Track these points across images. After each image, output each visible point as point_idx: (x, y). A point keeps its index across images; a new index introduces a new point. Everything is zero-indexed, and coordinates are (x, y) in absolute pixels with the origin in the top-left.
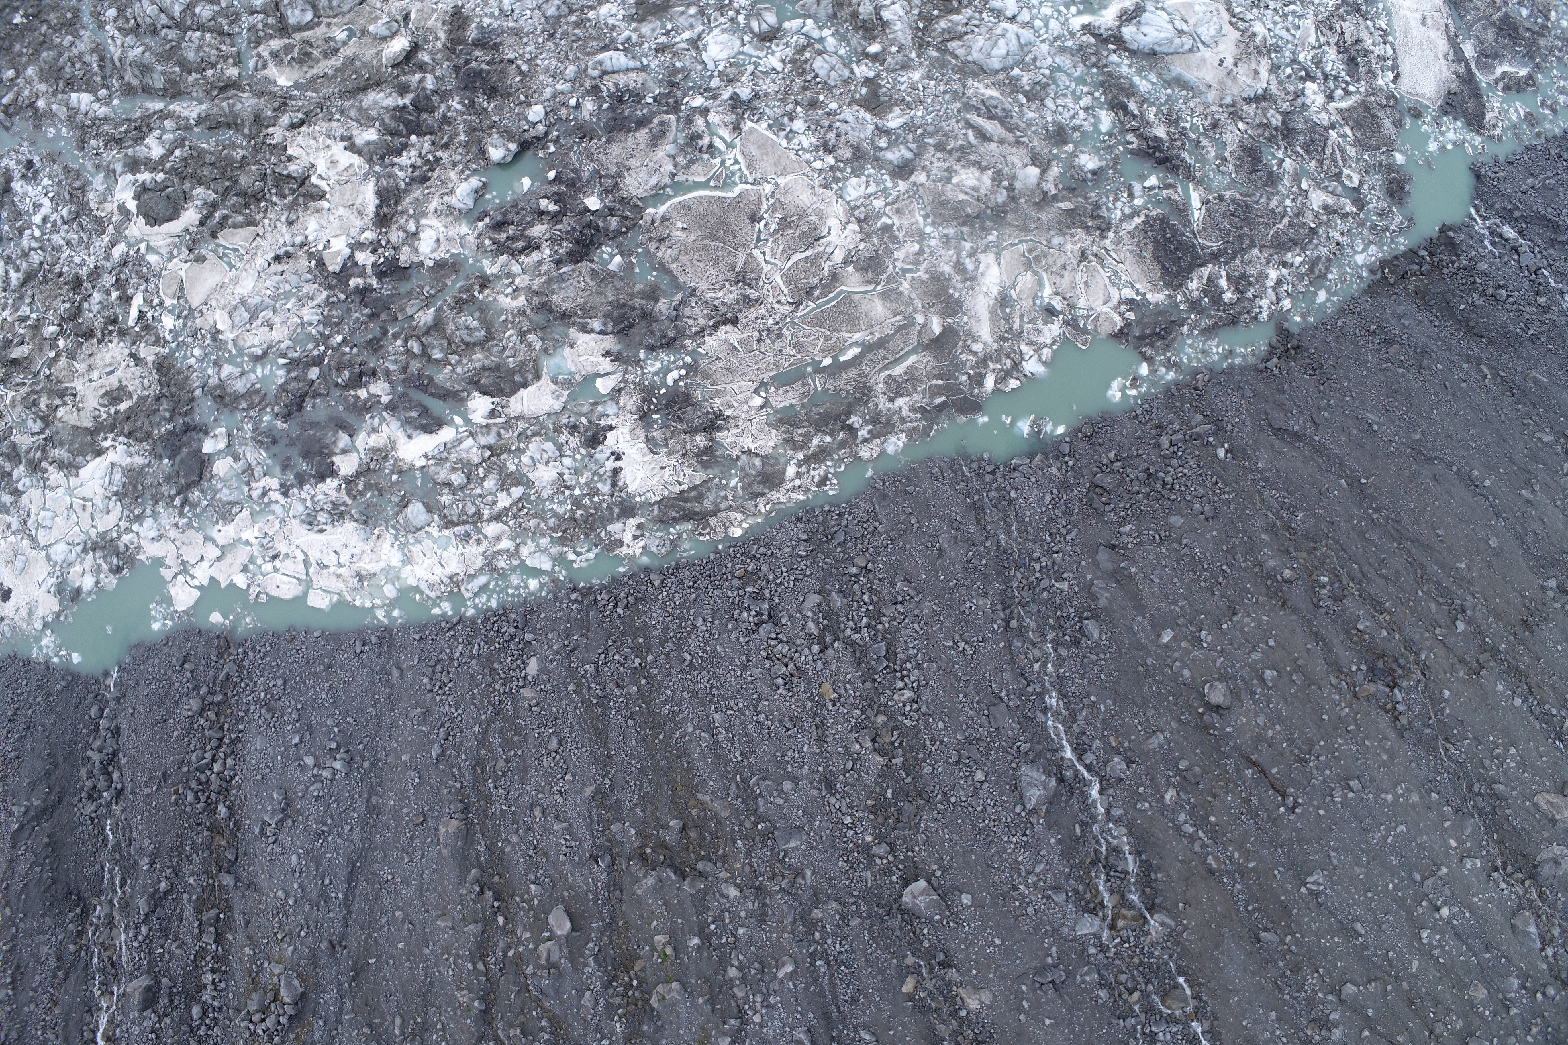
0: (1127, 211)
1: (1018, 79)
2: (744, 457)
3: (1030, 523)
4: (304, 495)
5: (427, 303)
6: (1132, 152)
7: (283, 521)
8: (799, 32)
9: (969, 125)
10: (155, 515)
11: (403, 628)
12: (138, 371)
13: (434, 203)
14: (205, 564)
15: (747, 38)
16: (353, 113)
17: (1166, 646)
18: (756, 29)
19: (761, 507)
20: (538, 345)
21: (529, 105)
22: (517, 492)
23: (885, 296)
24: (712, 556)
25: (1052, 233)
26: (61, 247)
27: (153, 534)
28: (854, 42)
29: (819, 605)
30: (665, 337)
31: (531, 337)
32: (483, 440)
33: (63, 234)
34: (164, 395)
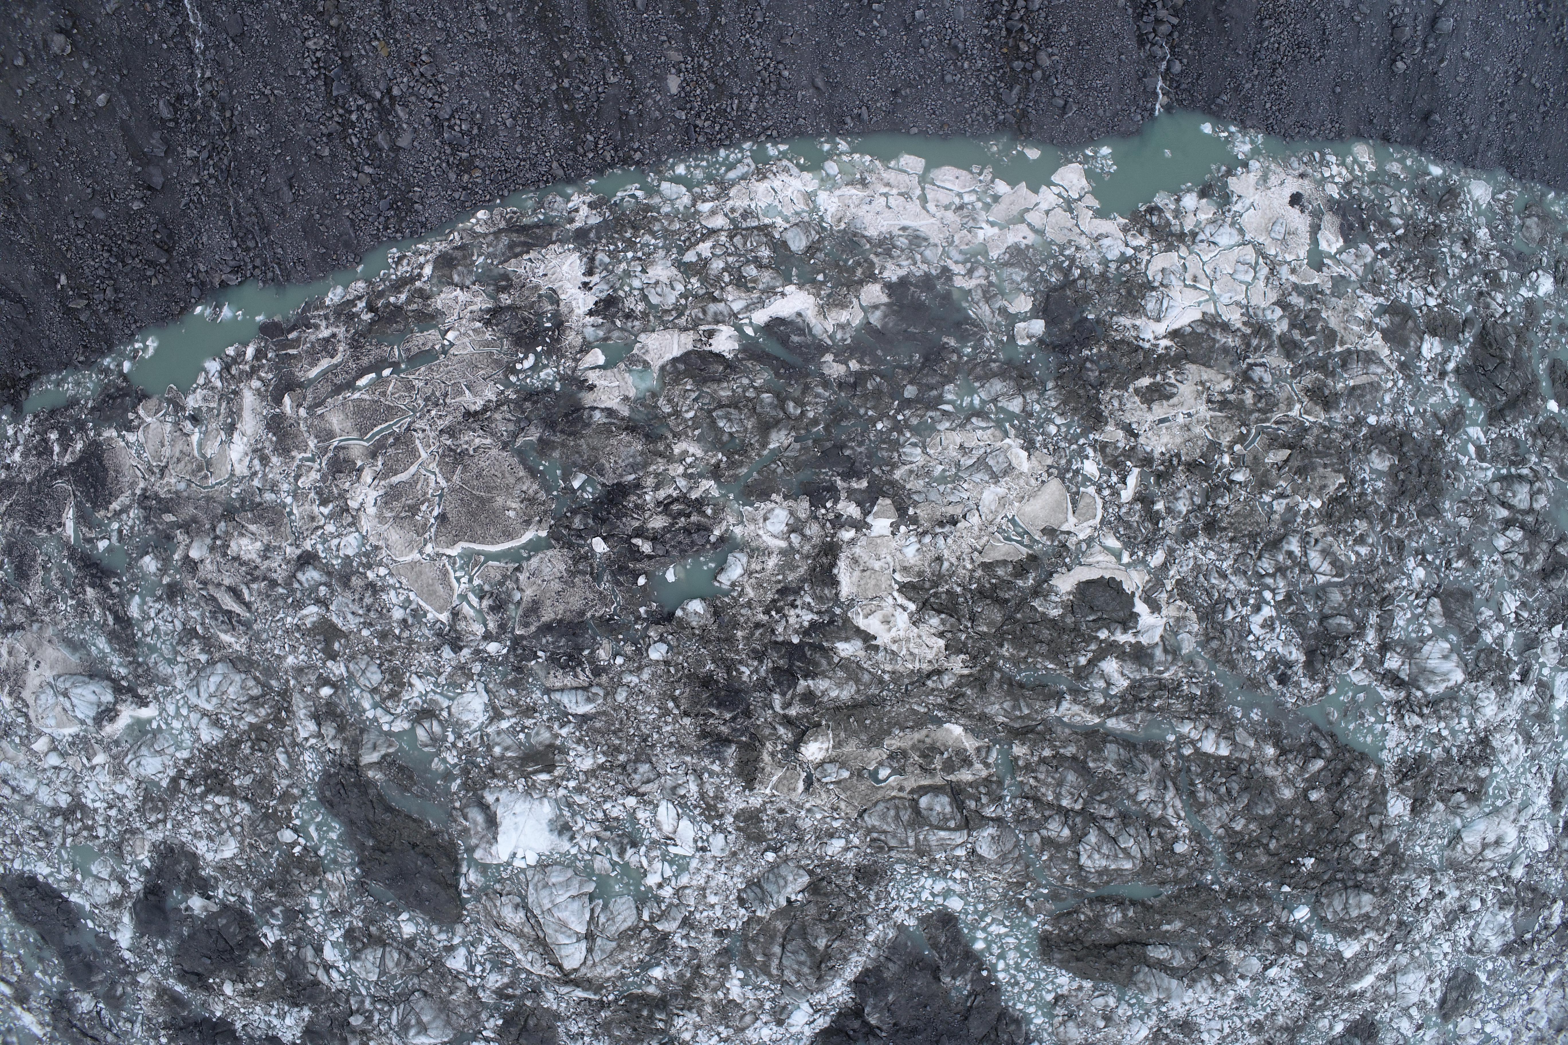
0: (124, 516)
1: (202, 650)
2: (468, 283)
3: (219, 214)
4: (925, 267)
5: (777, 454)
6: (116, 575)
7: (951, 243)
8: (396, 717)
9: (248, 606)
10: (1105, 262)
11: (820, 134)
12: (1128, 418)
13: (772, 562)
14: (1044, 206)
15: (445, 714)
16: (866, 677)
17: (103, 91)
18: (435, 723)
19: (457, 238)
20: (661, 402)
21: (667, 663)
22: (690, 257)
23: (331, 435)
24: (506, 193)
25: (185, 494)
26: (1235, 573)
27: (1106, 242)
28: (345, 701)
29: (398, 136)
30: (535, 403)
31: (667, 409)
32: (721, 306)
33: (1232, 587)
34: (1093, 387)
